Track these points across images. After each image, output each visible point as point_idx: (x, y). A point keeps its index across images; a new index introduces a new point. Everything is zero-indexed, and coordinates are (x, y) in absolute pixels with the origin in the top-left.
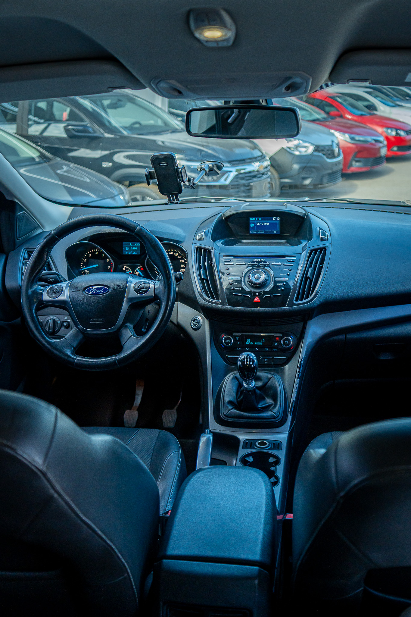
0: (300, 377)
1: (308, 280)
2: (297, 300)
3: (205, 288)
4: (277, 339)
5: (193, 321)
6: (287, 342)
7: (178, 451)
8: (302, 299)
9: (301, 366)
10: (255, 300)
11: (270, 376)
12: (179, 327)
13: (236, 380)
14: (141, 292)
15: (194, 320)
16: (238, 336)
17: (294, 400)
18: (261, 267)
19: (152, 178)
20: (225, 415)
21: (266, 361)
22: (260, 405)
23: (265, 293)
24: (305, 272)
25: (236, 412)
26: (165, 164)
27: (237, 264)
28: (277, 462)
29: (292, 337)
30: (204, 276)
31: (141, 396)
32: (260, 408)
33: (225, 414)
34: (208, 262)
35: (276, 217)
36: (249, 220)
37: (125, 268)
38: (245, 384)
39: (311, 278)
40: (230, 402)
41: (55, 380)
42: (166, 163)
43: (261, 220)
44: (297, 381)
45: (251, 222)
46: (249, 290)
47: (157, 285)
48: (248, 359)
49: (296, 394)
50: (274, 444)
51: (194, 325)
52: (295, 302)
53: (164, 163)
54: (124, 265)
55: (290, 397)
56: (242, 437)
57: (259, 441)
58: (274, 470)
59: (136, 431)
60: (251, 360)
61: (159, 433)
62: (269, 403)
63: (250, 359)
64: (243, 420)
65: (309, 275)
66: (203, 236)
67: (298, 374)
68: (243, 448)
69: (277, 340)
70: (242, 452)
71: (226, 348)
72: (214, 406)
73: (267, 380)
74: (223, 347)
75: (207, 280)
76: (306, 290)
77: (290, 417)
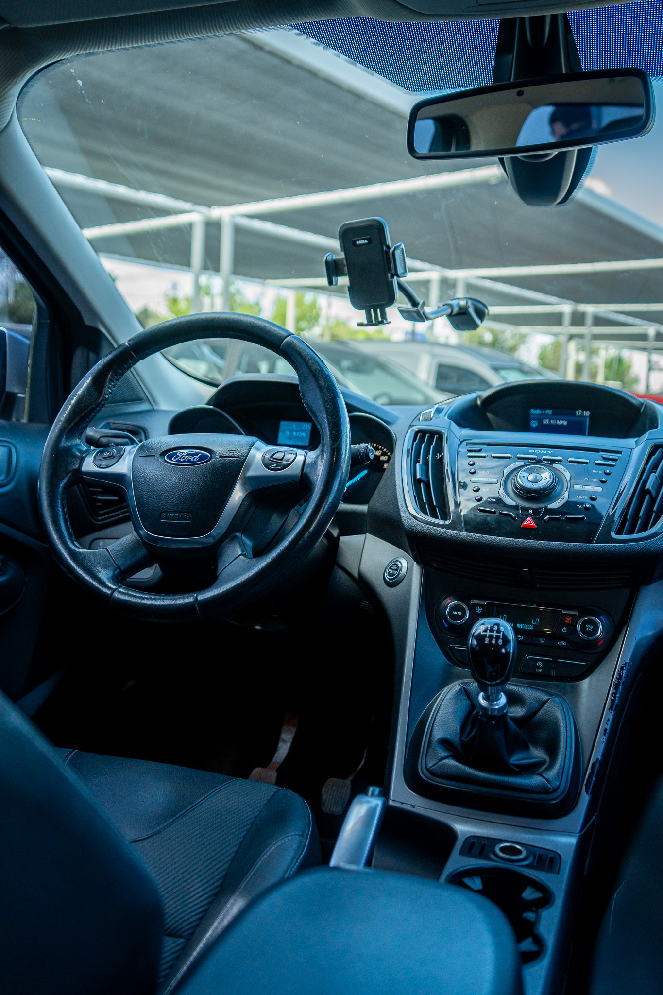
0: (616, 706)
1: (647, 497)
2: (619, 532)
3: (420, 499)
4: (568, 620)
5: (390, 568)
6: (589, 628)
7: (302, 836)
8: (631, 532)
9: (619, 682)
10: (525, 523)
11: (545, 697)
12: (362, 582)
13: (465, 697)
14: (275, 465)
15: (394, 566)
16: (480, 605)
17: (597, 759)
18: (544, 463)
19: (339, 273)
20: (428, 770)
21: (539, 667)
22: (516, 759)
23: (548, 511)
24: (642, 482)
25: (454, 765)
26: (366, 241)
27: (493, 455)
28: (546, 899)
29: (601, 617)
30: (421, 474)
31: (289, 745)
32: (514, 765)
33: (428, 767)
34: (434, 454)
35: (583, 411)
36: (529, 413)
38: (484, 698)
39: (654, 493)
40: (445, 743)
41: (130, 683)
42: (367, 239)
43: (553, 414)
44: (609, 715)
45: (532, 417)
46: (514, 504)
47: (309, 457)
48: (493, 632)
49: (602, 746)
50: (540, 856)
51: (390, 574)
52: (613, 535)
53: (364, 239)
55: (589, 753)
56: (463, 828)
57: (505, 843)
58: (533, 920)
59: (229, 780)
60: (501, 635)
61: (275, 793)
62: (536, 758)
63: (498, 631)
64: (471, 787)
65: (649, 486)
66: (432, 416)
67: (611, 699)
68: (461, 853)
69: (566, 622)
70: (457, 862)
71: (452, 627)
72: (408, 748)
73: (536, 706)
74: (446, 626)
75: (427, 485)
76: (641, 515)
77: (585, 799)
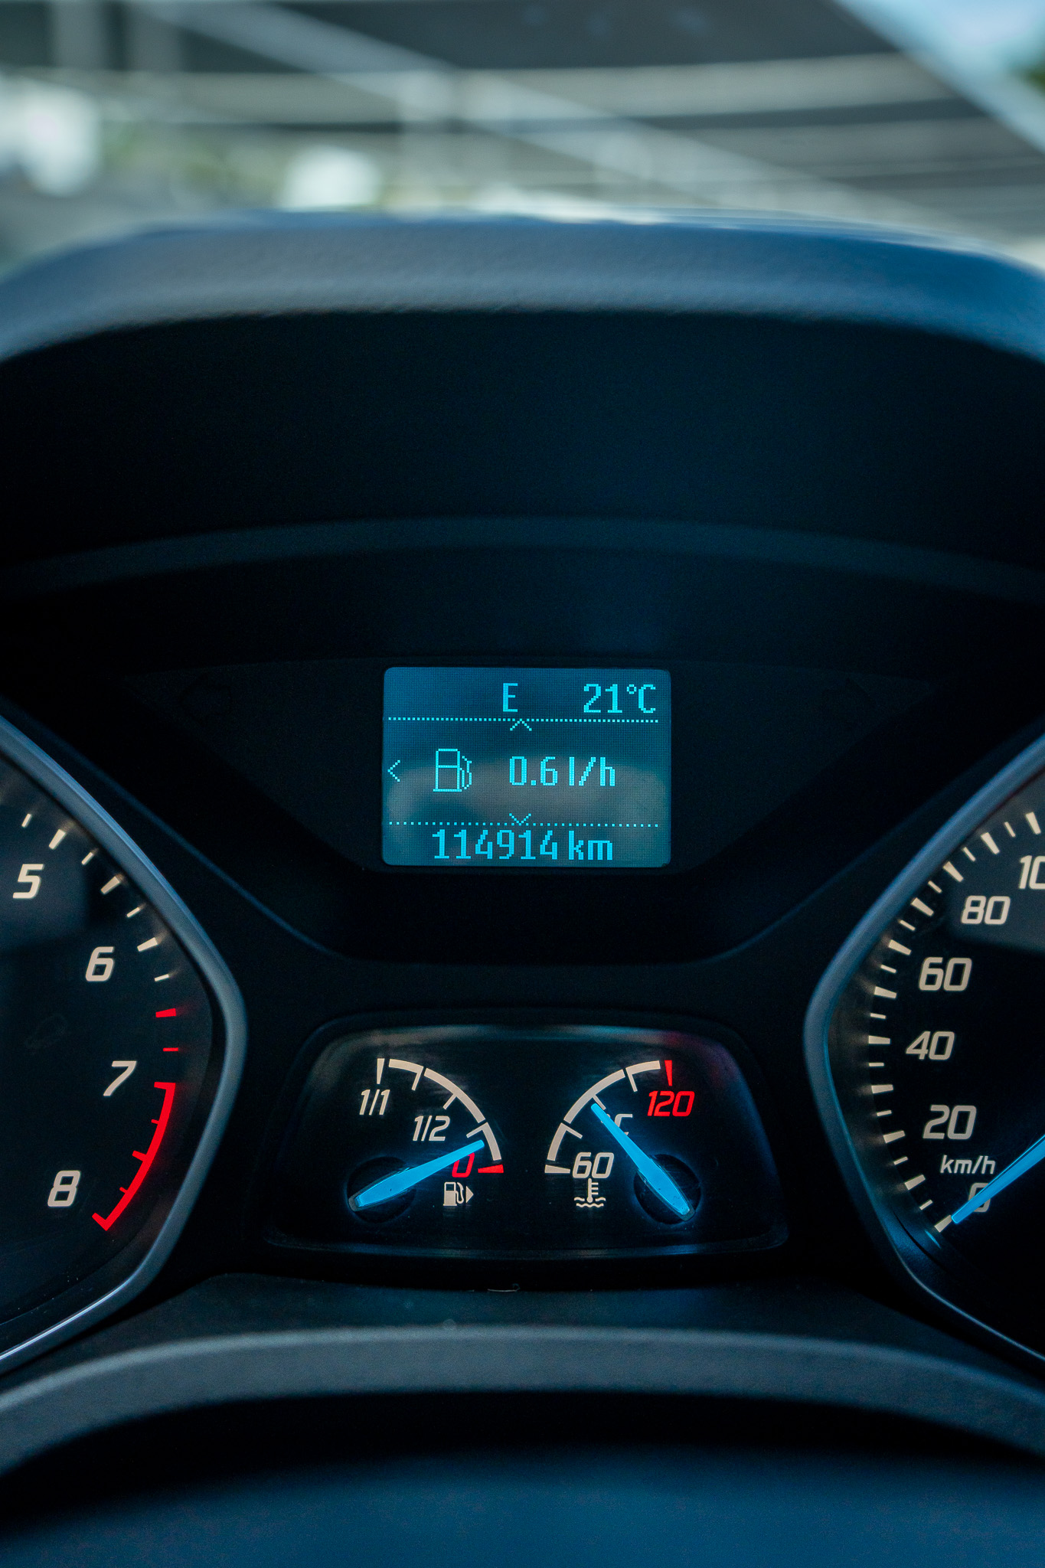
37: (397, 1080)
54: (377, 1039)
